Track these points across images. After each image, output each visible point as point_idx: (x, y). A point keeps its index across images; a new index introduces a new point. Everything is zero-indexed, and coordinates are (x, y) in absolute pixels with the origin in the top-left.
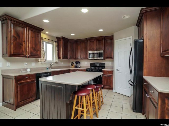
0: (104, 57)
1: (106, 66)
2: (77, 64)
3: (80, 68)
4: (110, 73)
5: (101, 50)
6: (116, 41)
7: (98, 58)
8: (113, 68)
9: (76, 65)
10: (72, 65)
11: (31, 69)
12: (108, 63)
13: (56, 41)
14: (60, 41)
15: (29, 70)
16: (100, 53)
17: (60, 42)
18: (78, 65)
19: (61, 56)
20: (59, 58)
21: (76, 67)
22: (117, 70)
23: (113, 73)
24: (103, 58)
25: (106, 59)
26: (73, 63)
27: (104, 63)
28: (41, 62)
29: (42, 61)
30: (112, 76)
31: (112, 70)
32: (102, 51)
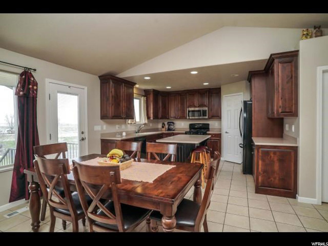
0: (209, 117)
1: (210, 127)
2: (169, 125)
3: (174, 130)
4: (218, 137)
5: (205, 106)
6: (224, 96)
7: (201, 118)
8: (220, 129)
9: (168, 128)
10: (163, 127)
11: (126, 132)
12: (213, 124)
13: (144, 94)
14: (150, 94)
15: (124, 134)
16: (203, 111)
17: (148, 96)
18: (172, 127)
19: (152, 115)
20: (148, 118)
21: (169, 129)
22: (226, 133)
23: (220, 137)
24: (207, 117)
25: (211, 118)
26: (164, 124)
27: (209, 124)
28: (131, 124)
29: (133, 123)
30: (220, 140)
31: (220, 133)
32: (207, 109)
